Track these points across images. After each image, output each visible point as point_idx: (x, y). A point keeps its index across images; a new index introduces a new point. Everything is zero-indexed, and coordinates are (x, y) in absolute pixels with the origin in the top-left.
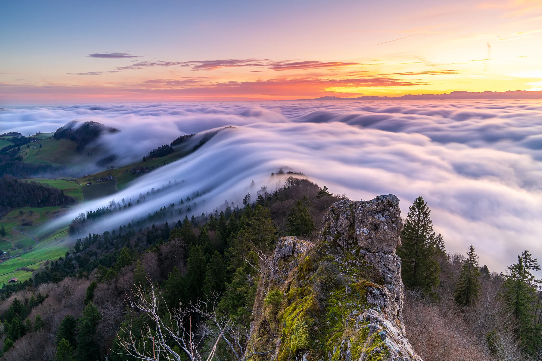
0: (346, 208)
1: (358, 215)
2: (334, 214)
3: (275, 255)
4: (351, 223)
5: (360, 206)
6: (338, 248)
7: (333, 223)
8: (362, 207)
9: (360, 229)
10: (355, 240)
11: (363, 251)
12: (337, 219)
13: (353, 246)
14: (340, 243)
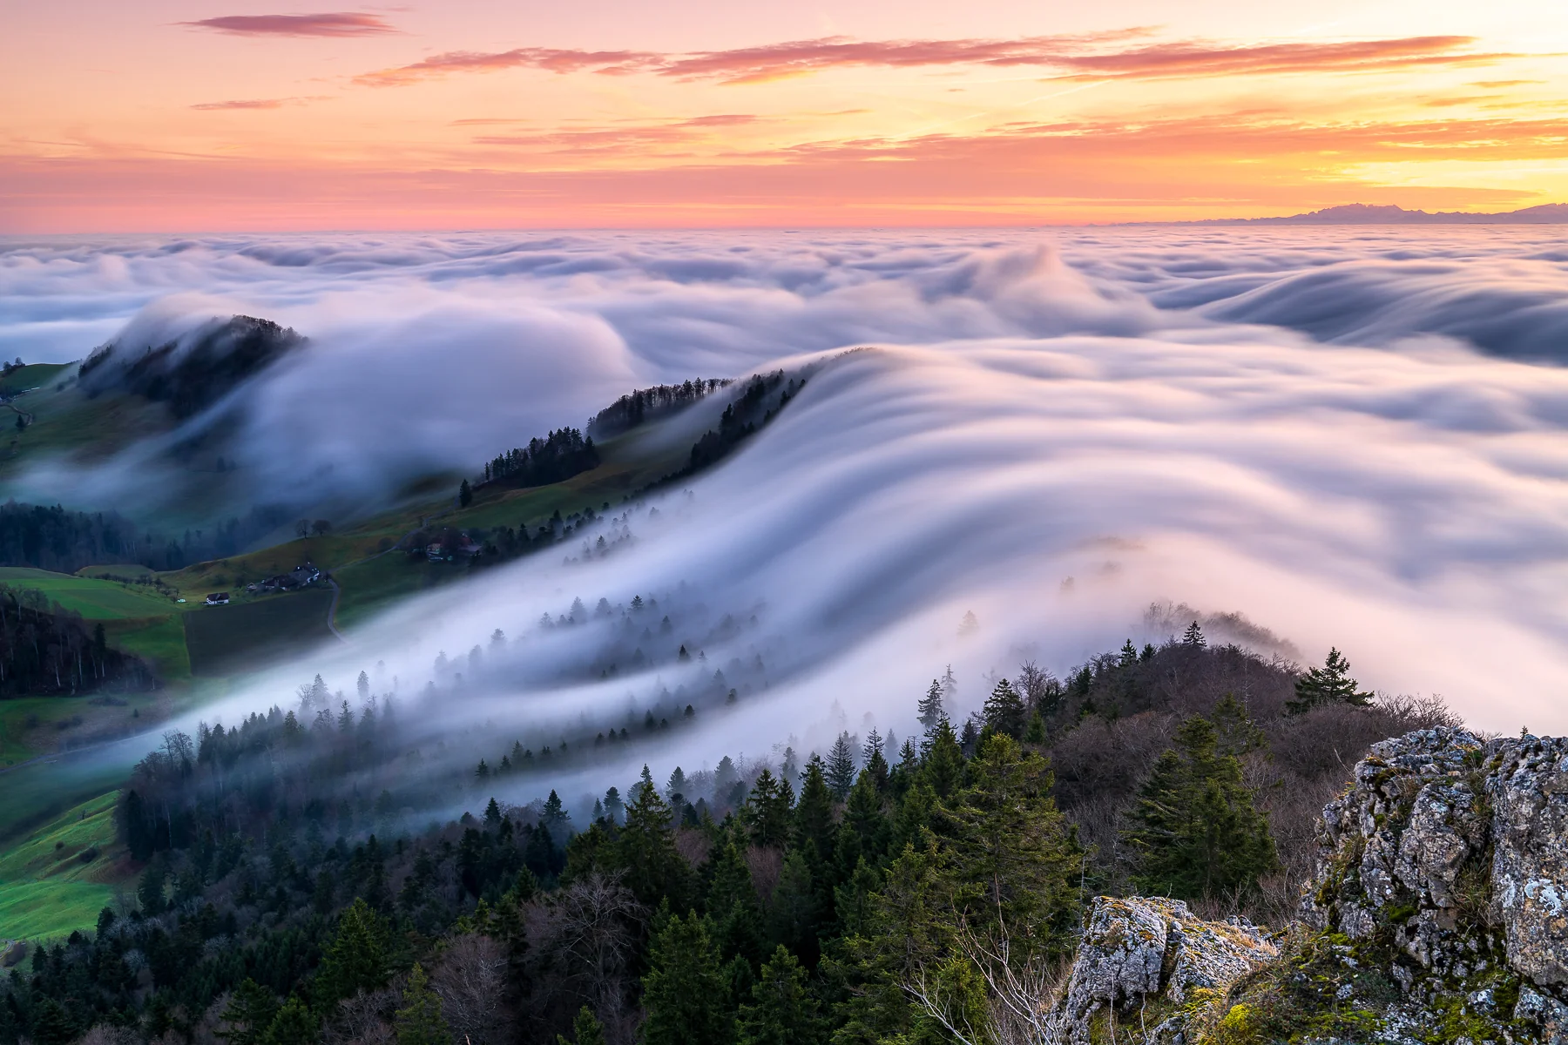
0: (1443, 769)
1: (1510, 807)
2: (1382, 795)
3: (1072, 985)
4: (1473, 849)
5: (1523, 763)
6: (1398, 971)
7: (1376, 846)
8: (1532, 767)
9: (1521, 879)
10: (1491, 938)
11: (1532, 999)
12: (1397, 827)
13: (1481, 966)
14: (1412, 946)
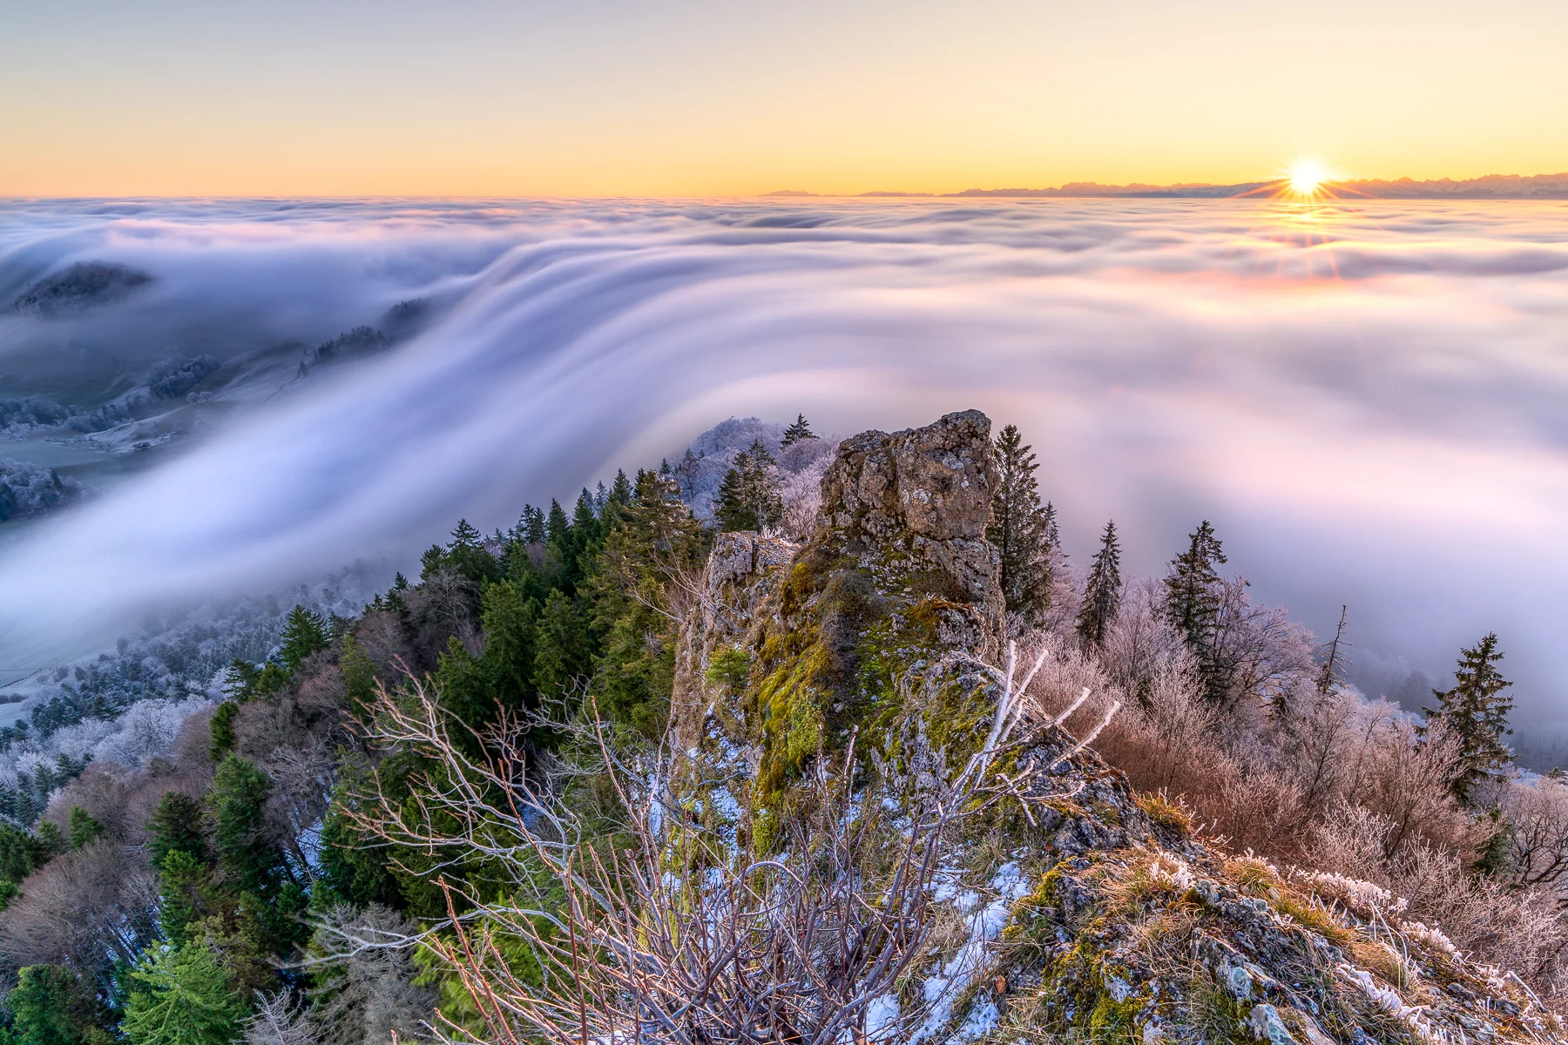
0: (874, 449)
1: (904, 460)
2: (849, 463)
3: (711, 576)
4: (890, 481)
5: (907, 440)
6: (864, 538)
7: (849, 486)
8: (912, 441)
9: (911, 491)
10: (900, 518)
11: (919, 540)
12: (857, 476)
13: (897, 530)
14: (869, 526)
